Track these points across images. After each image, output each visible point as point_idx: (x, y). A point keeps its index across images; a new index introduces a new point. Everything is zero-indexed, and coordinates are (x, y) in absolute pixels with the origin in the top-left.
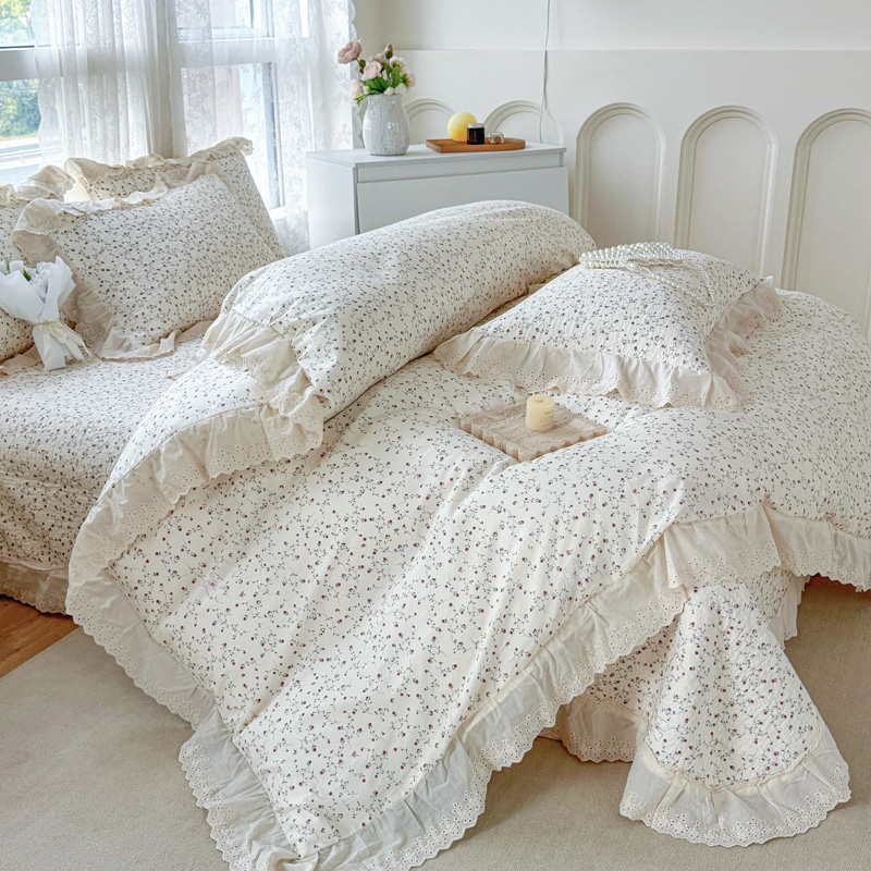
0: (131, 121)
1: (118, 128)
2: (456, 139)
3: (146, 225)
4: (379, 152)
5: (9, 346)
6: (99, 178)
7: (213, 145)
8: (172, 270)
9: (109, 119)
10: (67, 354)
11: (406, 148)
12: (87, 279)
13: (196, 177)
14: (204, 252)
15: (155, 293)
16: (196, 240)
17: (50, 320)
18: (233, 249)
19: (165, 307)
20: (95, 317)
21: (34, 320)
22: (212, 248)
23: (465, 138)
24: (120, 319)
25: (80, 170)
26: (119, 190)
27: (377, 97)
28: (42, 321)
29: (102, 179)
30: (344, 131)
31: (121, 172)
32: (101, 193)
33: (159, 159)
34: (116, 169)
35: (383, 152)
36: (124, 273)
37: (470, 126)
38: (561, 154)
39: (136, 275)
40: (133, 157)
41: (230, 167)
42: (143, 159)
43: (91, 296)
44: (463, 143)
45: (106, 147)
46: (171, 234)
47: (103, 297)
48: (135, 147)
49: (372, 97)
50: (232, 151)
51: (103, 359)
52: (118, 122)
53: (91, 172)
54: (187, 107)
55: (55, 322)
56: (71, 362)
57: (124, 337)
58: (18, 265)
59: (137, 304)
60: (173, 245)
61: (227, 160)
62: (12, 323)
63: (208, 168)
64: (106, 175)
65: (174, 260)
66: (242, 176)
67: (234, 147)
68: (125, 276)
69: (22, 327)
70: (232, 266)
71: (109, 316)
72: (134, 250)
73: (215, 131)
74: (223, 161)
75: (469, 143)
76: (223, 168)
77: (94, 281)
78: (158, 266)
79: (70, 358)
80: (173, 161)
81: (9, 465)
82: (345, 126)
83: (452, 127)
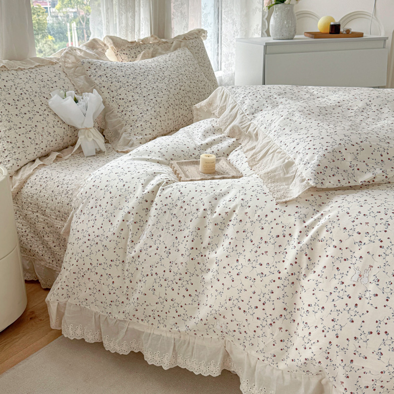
0: (142, 16)
1: (134, 20)
2: (322, 32)
3: (146, 74)
4: (278, 37)
5: (65, 141)
6: (122, 47)
7: (186, 32)
8: (159, 100)
9: (130, 15)
10: (97, 148)
11: (294, 36)
12: (111, 104)
13: (175, 49)
14: (178, 90)
15: (148, 114)
16: (174, 84)
17: (88, 127)
18: (195, 90)
19: (154, 121)
20: (114, 126)
21: (79, 127)
22: (182, 88)
23: (328, 31)
24: (129, 129)
25: (112, 42)
26: (133, 55)
27: (279, 5)
28: (83, 127)
29: (124, 48)
30: (257, 28)
31: (135, 44)
32: (123, 56)
33: (156, 38)
34: (132, 43)
35: (281, 37)
36: (132, 101)
37: (332, 23)
38: (385, 40)
39: (139, 102)
40: (142, 37)
41: (195, 44)
42: (147, 38)
43: (113, 114)
44: (327, 33)
45: (127, 30)
46: (160, 79)
47: (119, 115)
48: (144, 31)
49: (276, 5)
50: (196, 36)
51: (117, 151)
52: (134, 16)
53: (118, 44)
54: (173, 10)
55: (91, 128)
56: (99, 152)
57: (130, 139)
58: (71, 93)
59: (138, 120)
60: (160, 85)
61: (194, 41)
62: (67, 128)
63: (183, 44)
64: (126, 46)
65: (161, 94)
66: (201, 50)
67: (197, 34)
68: (133, 102)
69: (73, 130)
70: (192, 99)
71: (122, 126)
72: (138, 87)
73: (187, 24)
74: (191, 41)
75: (330, 33)
76: (191, 45)
77: (115, 106)
78: (151, 97)
79: (98, 150)
80: (164, 40)
81: (58, 213)
82: (258, 25)
83: (320, 25)
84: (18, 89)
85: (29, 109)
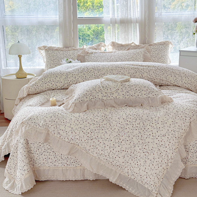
84: (57, 56)
85: (57, 63)
